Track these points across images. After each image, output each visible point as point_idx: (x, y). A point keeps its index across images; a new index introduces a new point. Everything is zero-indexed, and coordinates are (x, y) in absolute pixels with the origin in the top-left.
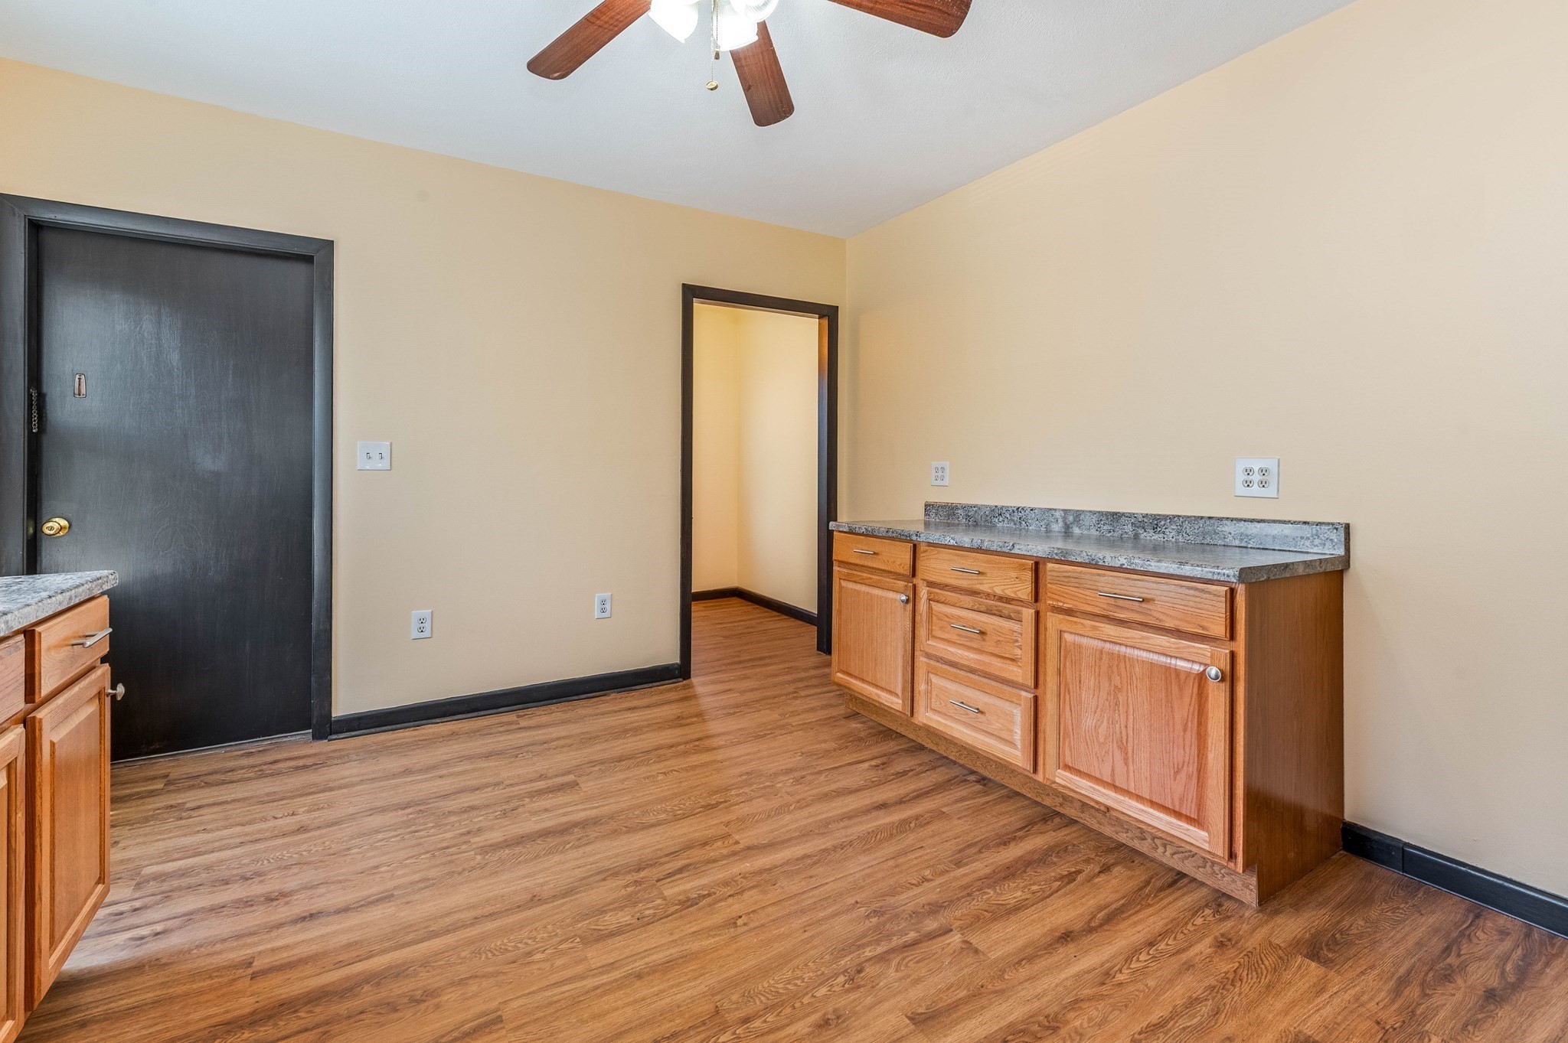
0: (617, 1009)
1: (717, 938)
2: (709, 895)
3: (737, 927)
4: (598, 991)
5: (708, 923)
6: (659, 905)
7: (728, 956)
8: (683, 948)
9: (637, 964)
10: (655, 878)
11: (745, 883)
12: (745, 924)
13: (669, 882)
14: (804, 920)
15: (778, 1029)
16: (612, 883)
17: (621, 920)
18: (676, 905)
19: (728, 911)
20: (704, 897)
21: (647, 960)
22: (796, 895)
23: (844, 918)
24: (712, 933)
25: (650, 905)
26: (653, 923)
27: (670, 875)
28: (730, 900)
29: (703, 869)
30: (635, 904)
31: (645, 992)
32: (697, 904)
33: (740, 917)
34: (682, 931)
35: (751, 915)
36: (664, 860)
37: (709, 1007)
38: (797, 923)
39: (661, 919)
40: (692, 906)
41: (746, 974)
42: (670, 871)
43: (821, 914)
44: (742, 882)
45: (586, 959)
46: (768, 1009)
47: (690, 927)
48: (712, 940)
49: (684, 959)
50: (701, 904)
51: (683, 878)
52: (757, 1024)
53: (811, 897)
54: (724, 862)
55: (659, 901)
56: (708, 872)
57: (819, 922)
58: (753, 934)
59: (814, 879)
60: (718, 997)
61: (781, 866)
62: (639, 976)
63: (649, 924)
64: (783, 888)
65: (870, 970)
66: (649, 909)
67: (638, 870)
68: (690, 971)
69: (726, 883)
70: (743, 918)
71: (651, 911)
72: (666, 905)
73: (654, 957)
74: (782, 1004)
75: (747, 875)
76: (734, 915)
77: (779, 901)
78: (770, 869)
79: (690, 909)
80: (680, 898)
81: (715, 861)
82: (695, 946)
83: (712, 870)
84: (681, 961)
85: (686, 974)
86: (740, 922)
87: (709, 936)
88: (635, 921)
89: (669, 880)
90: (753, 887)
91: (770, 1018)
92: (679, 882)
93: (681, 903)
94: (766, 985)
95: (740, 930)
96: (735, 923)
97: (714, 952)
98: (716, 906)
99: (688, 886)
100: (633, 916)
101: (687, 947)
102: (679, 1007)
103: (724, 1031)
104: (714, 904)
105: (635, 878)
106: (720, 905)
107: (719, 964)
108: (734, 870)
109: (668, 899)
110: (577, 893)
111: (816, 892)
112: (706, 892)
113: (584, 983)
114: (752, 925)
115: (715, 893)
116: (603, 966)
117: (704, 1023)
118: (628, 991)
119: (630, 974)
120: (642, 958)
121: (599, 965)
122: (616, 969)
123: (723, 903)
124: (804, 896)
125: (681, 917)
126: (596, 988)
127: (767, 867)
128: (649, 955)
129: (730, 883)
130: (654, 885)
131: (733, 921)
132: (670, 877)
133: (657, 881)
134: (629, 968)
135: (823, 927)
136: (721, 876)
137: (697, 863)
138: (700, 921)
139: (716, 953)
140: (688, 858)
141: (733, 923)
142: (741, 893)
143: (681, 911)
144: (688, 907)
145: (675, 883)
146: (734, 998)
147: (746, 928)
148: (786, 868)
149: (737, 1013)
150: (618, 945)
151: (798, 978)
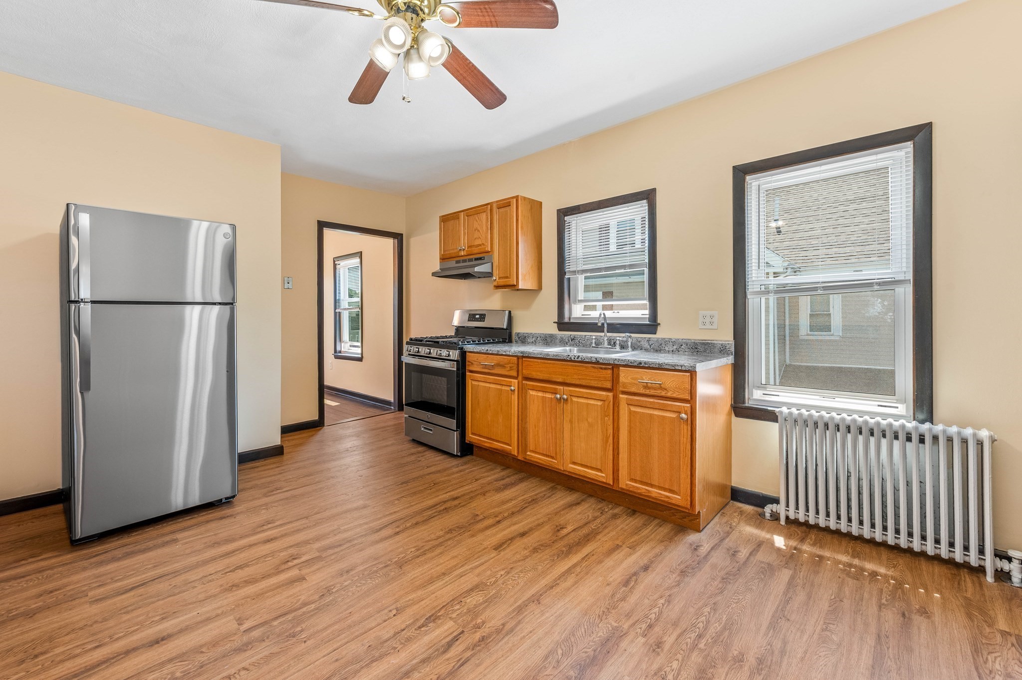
0: (447, 561)
1: (407, 599)
2: (420, 627)
3: (396, 608)
4: (460, 565)
5: (415, 607)
6: (452, 613)
7: (399, 591)
8: (426, 591)
9: (448, 579)
10: (466, 635)
11: (393, 643)
12: (390, 611)
13: (454, 632)
14: (349, 621)
15: (371, 566)
16: (496, 623)
17: (471, 599)
18: (441, 616)
19: (403, 618)
20: (423, 626)
21: (444, 581)
22: (353, 639)
23: (320, 627)
24: (412, 602)
25: (458, 612)
26: (451, 601)
27: (456, 639)
28: (403, 626)
29: (431, 651)
30: (469, 611)
31: (438, 568)
32: (427, 619)
33: (394, 615)
34: (430, 600)
35: (387, 618)
36: (469, 653)
37: (404, 568)
38: (355, 617)
39: (447, 605)
40: (430, 617)
41: (388, 584)
42: (457, 643)
43: (336, 627)
44: (396, 643)
45: (477, 576)
46: (376, 572)
47: (426, 603)
48: (410, 598)
49: (424, 585)
50: (424, 619)
51: (445, 638)
52: (381, 566)
53: (341, 640)
54: (414, 662)
55: (454, 615)
56: (426, 648)
57: (339, 621)
58: (385, 606)
59: (333, 659)
60: (401, 572)
61: (363, 667)
62: (444, 574)
63: (453, 600)
64: (363, 645)
65: (316, 597)
66: (459, 609)
67: (483, 639)
68: (418, 581)
69: (409, 640)
70: (393, 615)
71: (456, 608)
72: (448, 614)
73: (440, 584)
74: (369, 575)
75: (392, 651)
76: (399, 616)
77: (366, 632)
78: (373, 661)
79: (430, 614)
80: (440, 621)
81: (423, 661)
82: (420, 593)
83: (424, 650)
84: (425, 584)
85: (420, 579)
86: (394, 612)
87: (412, 600)
88: (463, 600)
89: (455, 634)
90: (386, 641)
91: (375, 569)
92: (446, 634)
93: (438, 618)
94: (377, 581)
95: (394, 607)
96: (397, 611)
97: (408, 592)
98: (412, 620)
99: (438, 632)
100: (466, 603)
101: (424, 591)
102: (419, 566)
103: (396, 561)
104: (414, 621)
105: (481, 631)
106: (410, 622)
107: (403, 586)
108: (404, 654)
109: (448, 619)
110: (514, 611)
111: (335, 646)
112: (422, 629)
113: (470, 566)
114: (386, 611)
115: (415, 630)
116: (465, 575)
117: (406, 562)
118: (446, 568)
119: (449, 574)
120: (446, 582)
121: (468, 575)
122: (457, 575)
123: (408, 623)
124: (346, 640)
125: (434, 608)
126: (463, 566)
127: (374, 664)
128: (444, 584)
129: (405, 641)
130: (464, 627)
131: (399, 612)
132: (455, 637)
133: (463, 632)
134: (451, 577)
135: (338, 617)
136: (414, 646)
137: (438, 656)
138: (421, 607)
139: (406, 591)
140: (448, 659)
141: (399, 611)
142: (396, 634)
143: (436, 612)
144: (432, 615)
145: (449, 632)
146: (393, 573)
147: (390, 609)
148: (358, 666)
149: (391, 568)
150: (465, 585)
151: (359, 586)
